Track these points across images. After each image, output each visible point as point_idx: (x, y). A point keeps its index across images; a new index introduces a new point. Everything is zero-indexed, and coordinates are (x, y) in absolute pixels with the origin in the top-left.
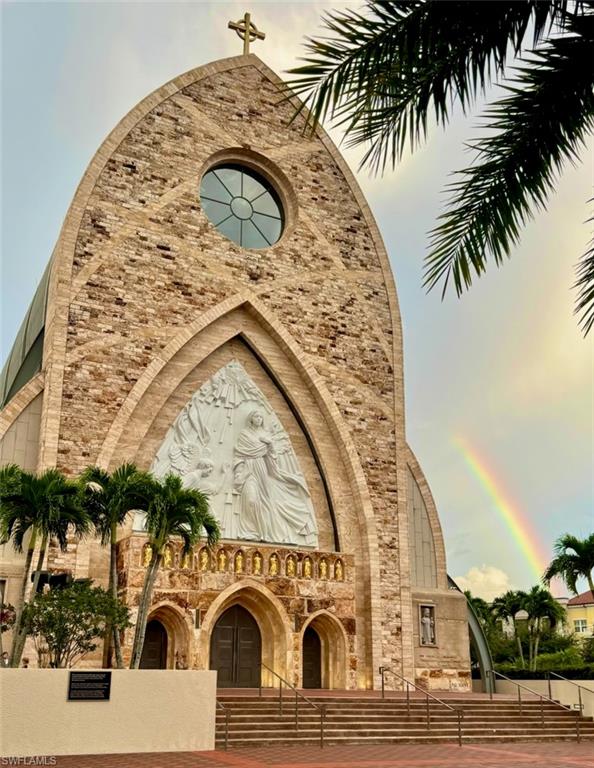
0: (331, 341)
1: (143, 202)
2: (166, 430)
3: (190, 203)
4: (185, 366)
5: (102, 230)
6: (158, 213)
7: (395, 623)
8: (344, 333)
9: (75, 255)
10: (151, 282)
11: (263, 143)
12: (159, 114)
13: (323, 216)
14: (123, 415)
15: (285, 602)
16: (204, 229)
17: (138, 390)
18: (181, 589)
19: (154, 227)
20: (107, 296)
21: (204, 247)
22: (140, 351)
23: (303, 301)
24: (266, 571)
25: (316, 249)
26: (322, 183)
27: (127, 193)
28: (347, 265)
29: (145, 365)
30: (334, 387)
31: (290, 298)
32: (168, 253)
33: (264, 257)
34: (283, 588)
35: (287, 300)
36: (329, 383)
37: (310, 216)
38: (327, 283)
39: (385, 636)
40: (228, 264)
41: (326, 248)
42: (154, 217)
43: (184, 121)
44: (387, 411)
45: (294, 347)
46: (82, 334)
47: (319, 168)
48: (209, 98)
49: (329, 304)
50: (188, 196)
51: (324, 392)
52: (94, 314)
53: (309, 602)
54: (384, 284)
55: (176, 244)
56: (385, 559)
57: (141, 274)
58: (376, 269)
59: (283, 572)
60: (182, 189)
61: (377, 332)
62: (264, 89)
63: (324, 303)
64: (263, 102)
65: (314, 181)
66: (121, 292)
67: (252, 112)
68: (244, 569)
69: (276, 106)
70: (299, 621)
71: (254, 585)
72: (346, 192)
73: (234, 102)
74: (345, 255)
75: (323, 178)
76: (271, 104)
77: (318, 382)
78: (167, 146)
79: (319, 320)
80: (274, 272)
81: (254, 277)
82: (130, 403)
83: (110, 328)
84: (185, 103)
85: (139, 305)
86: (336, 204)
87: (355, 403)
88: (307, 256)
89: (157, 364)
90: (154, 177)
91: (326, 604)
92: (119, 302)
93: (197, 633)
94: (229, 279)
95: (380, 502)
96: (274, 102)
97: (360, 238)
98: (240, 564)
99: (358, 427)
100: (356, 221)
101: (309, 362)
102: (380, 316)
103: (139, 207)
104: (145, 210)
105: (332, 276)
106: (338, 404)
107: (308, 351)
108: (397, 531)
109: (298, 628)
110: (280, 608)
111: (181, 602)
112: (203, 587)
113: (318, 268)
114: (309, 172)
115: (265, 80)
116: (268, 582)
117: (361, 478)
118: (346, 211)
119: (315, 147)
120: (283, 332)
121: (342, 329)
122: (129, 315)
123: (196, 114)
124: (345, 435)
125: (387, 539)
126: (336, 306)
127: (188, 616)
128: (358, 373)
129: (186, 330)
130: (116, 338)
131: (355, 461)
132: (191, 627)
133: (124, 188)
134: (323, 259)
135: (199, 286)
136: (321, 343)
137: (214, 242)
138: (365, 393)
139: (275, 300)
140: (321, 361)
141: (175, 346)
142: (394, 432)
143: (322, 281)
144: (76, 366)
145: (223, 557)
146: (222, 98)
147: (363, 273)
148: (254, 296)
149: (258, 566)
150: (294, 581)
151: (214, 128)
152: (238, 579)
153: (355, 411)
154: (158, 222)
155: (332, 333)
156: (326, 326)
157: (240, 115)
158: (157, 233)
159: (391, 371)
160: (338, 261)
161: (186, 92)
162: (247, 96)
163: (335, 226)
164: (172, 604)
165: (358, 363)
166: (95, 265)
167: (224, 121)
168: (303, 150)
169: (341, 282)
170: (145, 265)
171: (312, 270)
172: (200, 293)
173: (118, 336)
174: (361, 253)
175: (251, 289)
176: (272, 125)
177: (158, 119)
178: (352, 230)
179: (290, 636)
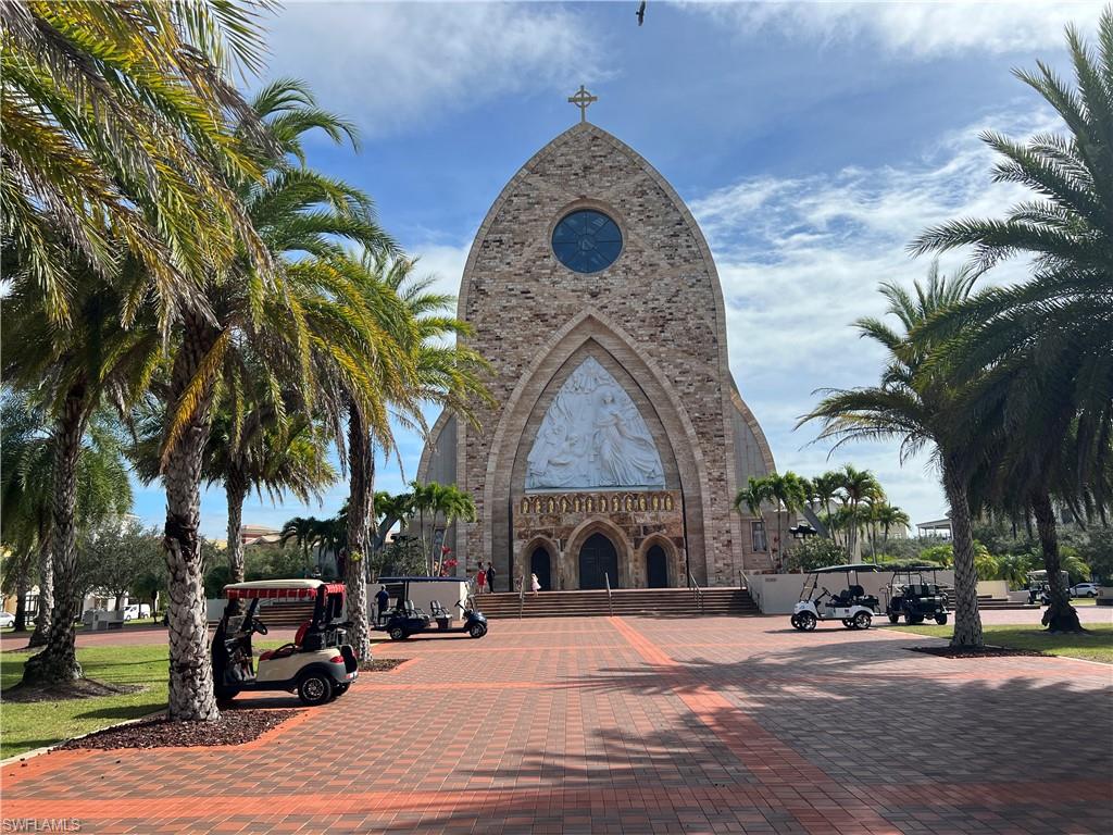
0: (660, 329)
1: (508, 264)
2: (543, 417)
3: (543, 254)
4: (550, 371)
5: (483, 292)
6: (520, 269)
7: (725, 538)
8: (671, 320)
9: (467, 314)
10: (518, 319)
11: (596, 190)
12: (515, 196)
13: (649, 232)
15: (626, 529)
16: (554, 269)
17: (515, 396)
18: (548, 526)
19: (517, 279)
20: (489, 337)
21: (554, 283)
22: (514, 369)
23: (635, 304)
24: (610, 509)
25: (644, 259)
26: (646, 205)
27: (497, 261)
28: (672, 265)
29: (518, 378)
30: (664, 364)
31: (624, 303)
32: (529, 295)
33: (601, 278)
34: (622, 519)
35: (622, 306)
36: (660, 361)
37: (638, 234)
38: (654, 284)
39: (717, 548)
40: (573, 291)
41: (652, 256)
42: (517, 272)
43: (534, 194)
44: (713, 374)
45: (629, 340)
47: (644, 193)
48: (552, 169)
49: (657, 300)
50: (540, 249)
51: (656, 370)
53: (645, 527)
54: (706, 272)
55: (534, 288)
56: (715, 490)
57: (511, 315)
58: (698, 260)
59: (623, 508)
60: (536, 245)
61: (701, 312)
62: (595, 146)
63: (653, 300)
64: (594, 157)
65: (640, 206)
66: (498, 331)
67: (586, 168)
68: (593, 509)
69: (605, 156)
70: (637, 543)
71: (601, 519)
72: (668, 205)
73: (571, 166)
74: (671, 257)
75: (648, 201)
76: (601, 156)
77: (651, 363)
78: (523, 218)
79: (650, 315)
80: (610, 287)
81: (594, 295)
82: (510, 406)
83: (493, 358)
84: (535, 180)
85: (511, 337)
86: (660, 218)
87: (683, 373)
88: (636, 267)
89: (526, 375)
90: (515, 243)
91: (659, 528)
92: (498, 338)
93: (562, 554)
94: (574, 302)
95: (708, 447)
96: (602, 154)
97: (682, 240)
98: (590, 505)
99: (687, 391)
100: (678, 227)
101: (641, 349)
102: (703, 298)
103: (507, 268)
104: (511, 269)
105: (658, 277)
106: (668, 376)
107: (641, 341)
108: (724, 467)
109: (637, 547)
110: (622, 533)
111: (550, 535)
112: (564, 523)
113: (646, 274)
114: (635, 200)
115: (595, 138)
116: (611, 516)
117: (691, 431)
118: (669, 221)
119: (639, 178)
120: (620, 331)
121: (670, 317)
122: (505, 346)
123: (543, 185)
124: (675, 399)
125: (716, 474)
126: (663, 300)
127: (555, 542)
128: (685, 348)
129: (545, 347)
131: (685, 418)
132: (558, 551)
133: (495, 258)
134: (651, 265)
135: (553, 312)
136: (652, 332)
137: (561, 277)
138: (693, 364)
139: (612, 308)
140: (652, 346)
141: (539, 359)
142: (719, 390)
143: (650, 283)
145: (577, 502)
146: (561, 166)
147: (687, 266)
148: (594, 309)
149: (604, 505)
150: (632, 514)
151: (556, 192)
152: (589, 516)
153: (683, 379)
154: (520, 275)
155: (661, 322)
156: (656, 318)
157: (576, 174)
158: (520, 283)
159: (715, 341)
160: (664, 264)
161: (533, 171)
162: (580, 157)
163: (660, 237)
164: (544, 537)
165: (685, 341)
166: (481, 317)
167: (564, 184)
168: (630, 184)
169: (667, 280)
170: (513, 308)
171: (641, 277)
172: (554, 317)
173: (499, 362)
174: (684, 252)
175: (592, 305)
176: (602, 172)
177: (515, 199)
178: (675, 235)
179: (631, 552)
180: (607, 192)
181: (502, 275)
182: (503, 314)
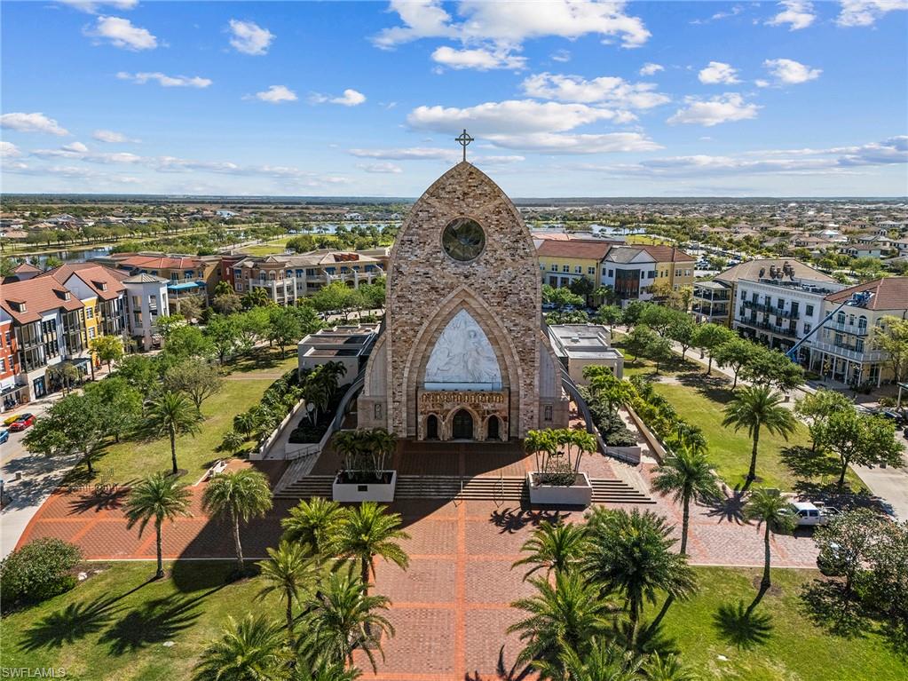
0: (504, 299)
1: (416, 256)
3: (437, 250)
4: (440, 319)
5: (401, 273)
6: (423, 259)
7: (530, 414)
8: (511, 294)
10: (422, 290)
11: (470, 209)
12: (421, 211)
13: (501, 238)
14: (414, 346)
15: (478, 411)
16: (443, 260)
17: (419, 336)
18: (437, 409)
19: (421, 265)
20: (405, 300)
21: (443, 269)
22: (419, 319)
23: (490, 283)
24: (470, 401)
25: (497, 256)
26: (500, 221)
27: (409, 254)
28: (513, 260)
29: (421, 325)
30: (505, 320)
31: (484, 283)
32: (428, 276)
33: (471, 266)
34: (476, 406)
35: (482, 285)
36: (502, 318)
37: (494, 240)
38: (502, 272)
39: (525, 420)
40: (454, 274)
41: (502, 254)
42: (421, 261)
43: (432, 210)
46: (397, 317)
47: (500, 212)
48: (443, 194)
49: (503, 281)
50: (436, 247)
51: (500, 323)
52: (401, 308)
53: (488, 411)
54: (533, 265)
55: (431, 271)
56: (527, 390)
57: (417, 288)
59: (477, 401)
60: (433, 244)
61: (528, 289)
62: (471, 178)
63: (501, 281)
64: (470, 187)
65: (497, 221)
66: (410, 297)
67: (465, 194)
68: (461, 401)
69: (477, 187)
70: (483, 419)
71: (465, 406)
73: (455, 192)
74: (513, 255)
75: (501, 218)
76: (474, 186)
77: (497, 318)
78: (425, 226)
79: (498, 290)
80: (476, 272)
81: (466, 277)
82: (417, 340)
83: (407, 312)
84: (433, 201)
85: (417, 300)
86: (508, 230)
87: (515, 325)
88: (492, 261)
89: (426, 323)
90: (420, 243)
91: (495, 411)
92: (410, 301)
93: (443, 423)
94: (455, 281)
95: (525, 367)
96: (475, 184)
97: (522, 242)
99: (516, 336)
100: (519, 236)
101: (492, 310)
103: (415, 258)
104: (418, 259)
105: (505, 268)
106: (506, 327)
107: (493, 306)
108: (533, 378)
109: (483, 420)
110: (476, 413)
111: (437, 414)
112: (445, 408)
113: (498, 265)
114: (494, 217)
115: (471, 173)
116: (470, 405)
117: (517, 358)
118: (514, 232)
119: (497, 202)
121: (510, 292)
122: (414, 306)
123: (437, 204)
124: (510, 340)
125: (528, 382)
126: (506, 282)
127: (439, 417)
128: (517, 311)
129: (437, 307)
130: (408, 317)
131: (514, 351)
132: (441, 421)
134: (501, 260)
135: (442, 287)
136: (499, 301)
137: (448, 265)
138: (521, 320)
139: (476, 285)
140: (499, 309)
141: (433, 314)
143: (499, 271)
144: (396, 330)
146: (449, 192)
147: (523, 261)
148: (466, 285)
149: (466, 399)
150: (481, 404)
151: (445, 209)
152: (458, 404)
153: (515, 329)
154: (423, 263)
155: (504, 295)
156: (502, 292)
157: (458, 198)
158: (423, 268)
160: (508, 259)
161: (432, 195)
162: (461, 186)
163: (507, 242)
164: (434, 414)
165: (518, 307)
166: (400, 288)
167: (451, 205)
168: (491, 207)
169: (510, 269)
170: (419, 283)
171: (495, 267)
172: (443, 290)
173: (410, 315)
174: (521, 252)
175: (465, 283)
176: (475, 198)
177: (420, 214)
178: (517, 241)
179: (480, 423)
180: (477, 211)
181: (412, 263)
182: (413, 287)
